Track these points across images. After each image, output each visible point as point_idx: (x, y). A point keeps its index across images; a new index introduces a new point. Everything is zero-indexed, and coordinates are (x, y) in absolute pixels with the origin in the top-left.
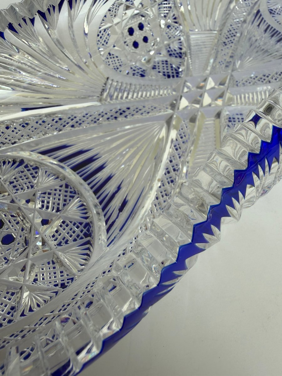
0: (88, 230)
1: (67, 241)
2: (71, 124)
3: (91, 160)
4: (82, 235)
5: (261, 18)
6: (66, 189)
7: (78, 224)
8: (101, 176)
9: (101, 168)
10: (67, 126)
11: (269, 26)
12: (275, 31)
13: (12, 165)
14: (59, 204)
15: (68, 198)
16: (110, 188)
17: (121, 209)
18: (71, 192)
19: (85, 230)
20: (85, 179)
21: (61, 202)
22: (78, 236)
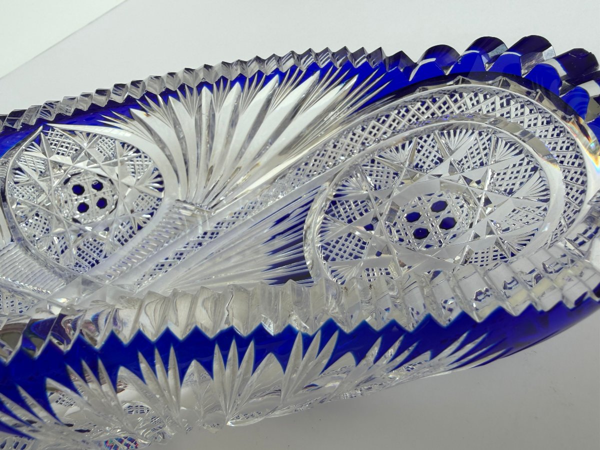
6: (329, 254)
15: (334, 244)
17: (288, 216)
18: (326, 249)
19: (333, 207)
22: (342, 204)
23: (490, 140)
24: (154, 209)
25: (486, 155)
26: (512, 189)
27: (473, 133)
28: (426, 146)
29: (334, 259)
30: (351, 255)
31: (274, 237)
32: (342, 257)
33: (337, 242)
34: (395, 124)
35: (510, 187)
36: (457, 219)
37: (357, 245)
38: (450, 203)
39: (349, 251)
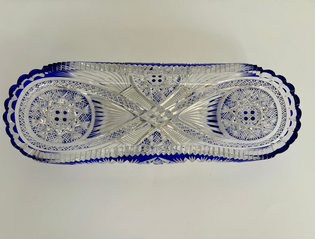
0: (225, 101)
1: (232, 102)
2: (207, 138)
3: (210, 121)
4: (228, 101)
5: (95, 124)
6: (223, 117)
7: (227, 105)
8: (211, 114)
9: (209, 116)
10: (208, 138)
11: (96, 112)
12: (95, 108)
13: (233, 135)
14: (228, 114)
15: (224, 114)
16: (212, 108)
17: (214, 100)
18: (222, 115)
19: (226, 102)
20: (216, 116)
21: (227, 114)
22: (229, 101)
23: (271, 100)
24: (175, 86)
25: (269, 104)
26: (270, 117)
27: (268, 96)
28: (256, 92)
29: (224, 119)
30: (228, 119)
31: (209, 107)
32: (226, 119)
33: (225, 114)
34: (250, 83)
35: (270, 116)
36: (255, 118)
37: (230, 116)
38: (255, 113)
39: (228, 117)
